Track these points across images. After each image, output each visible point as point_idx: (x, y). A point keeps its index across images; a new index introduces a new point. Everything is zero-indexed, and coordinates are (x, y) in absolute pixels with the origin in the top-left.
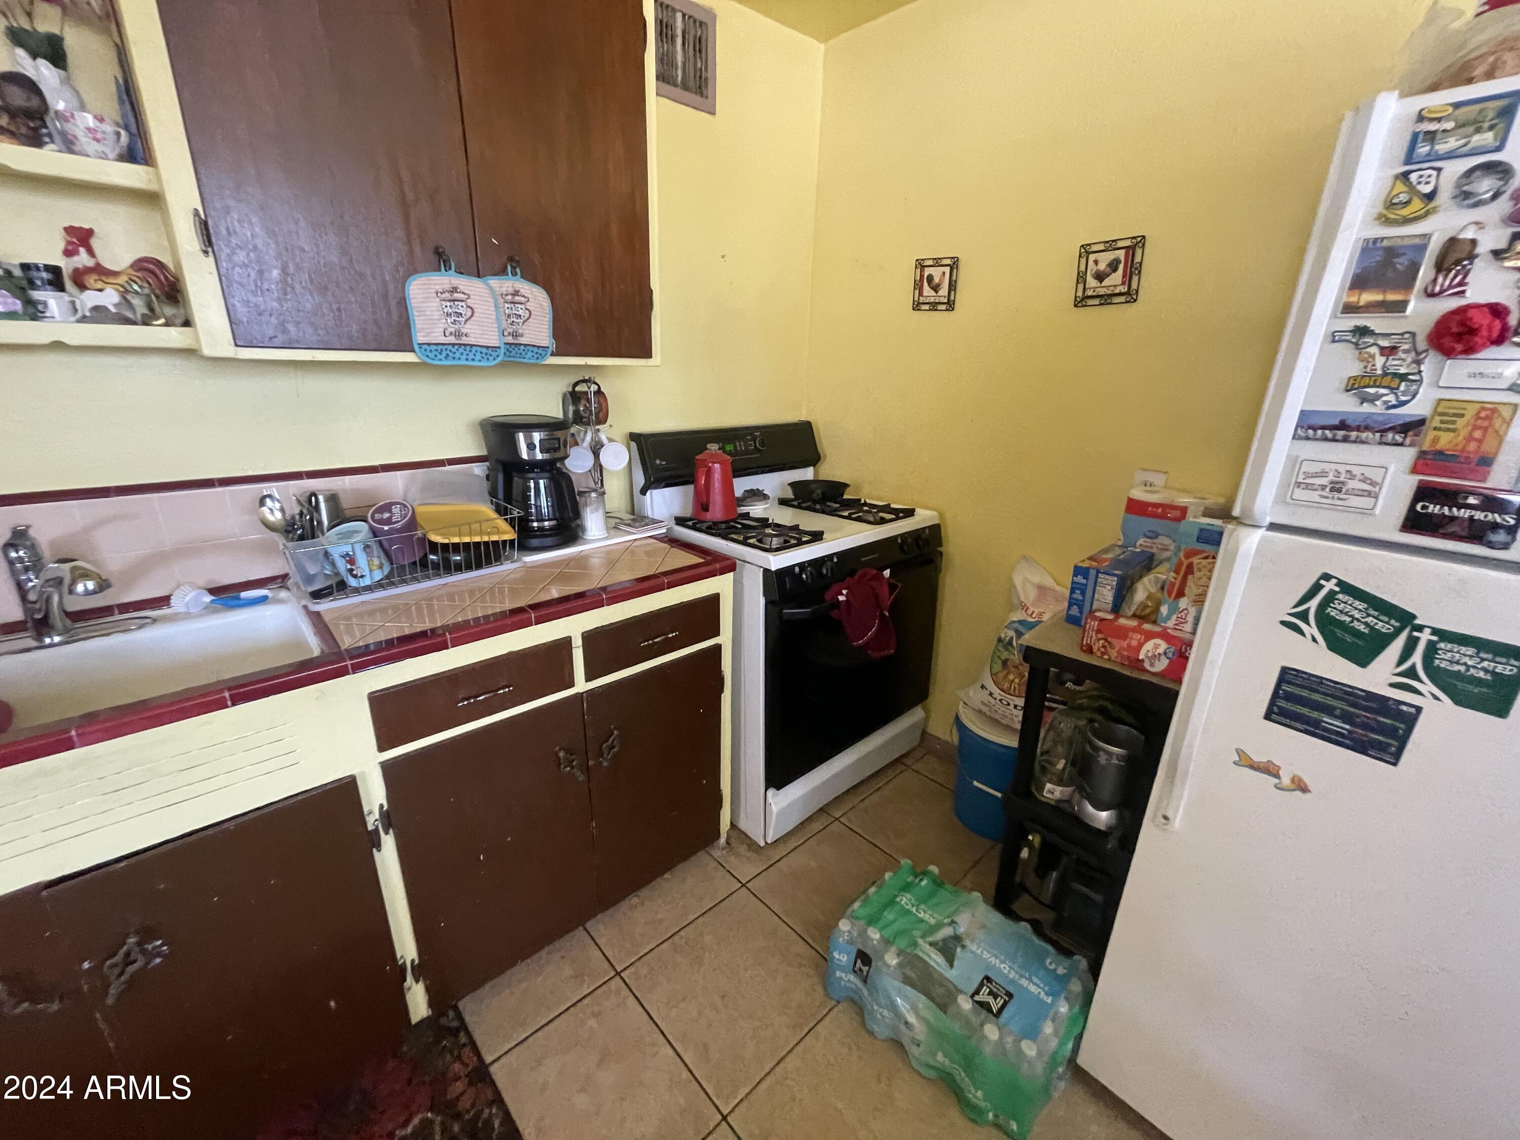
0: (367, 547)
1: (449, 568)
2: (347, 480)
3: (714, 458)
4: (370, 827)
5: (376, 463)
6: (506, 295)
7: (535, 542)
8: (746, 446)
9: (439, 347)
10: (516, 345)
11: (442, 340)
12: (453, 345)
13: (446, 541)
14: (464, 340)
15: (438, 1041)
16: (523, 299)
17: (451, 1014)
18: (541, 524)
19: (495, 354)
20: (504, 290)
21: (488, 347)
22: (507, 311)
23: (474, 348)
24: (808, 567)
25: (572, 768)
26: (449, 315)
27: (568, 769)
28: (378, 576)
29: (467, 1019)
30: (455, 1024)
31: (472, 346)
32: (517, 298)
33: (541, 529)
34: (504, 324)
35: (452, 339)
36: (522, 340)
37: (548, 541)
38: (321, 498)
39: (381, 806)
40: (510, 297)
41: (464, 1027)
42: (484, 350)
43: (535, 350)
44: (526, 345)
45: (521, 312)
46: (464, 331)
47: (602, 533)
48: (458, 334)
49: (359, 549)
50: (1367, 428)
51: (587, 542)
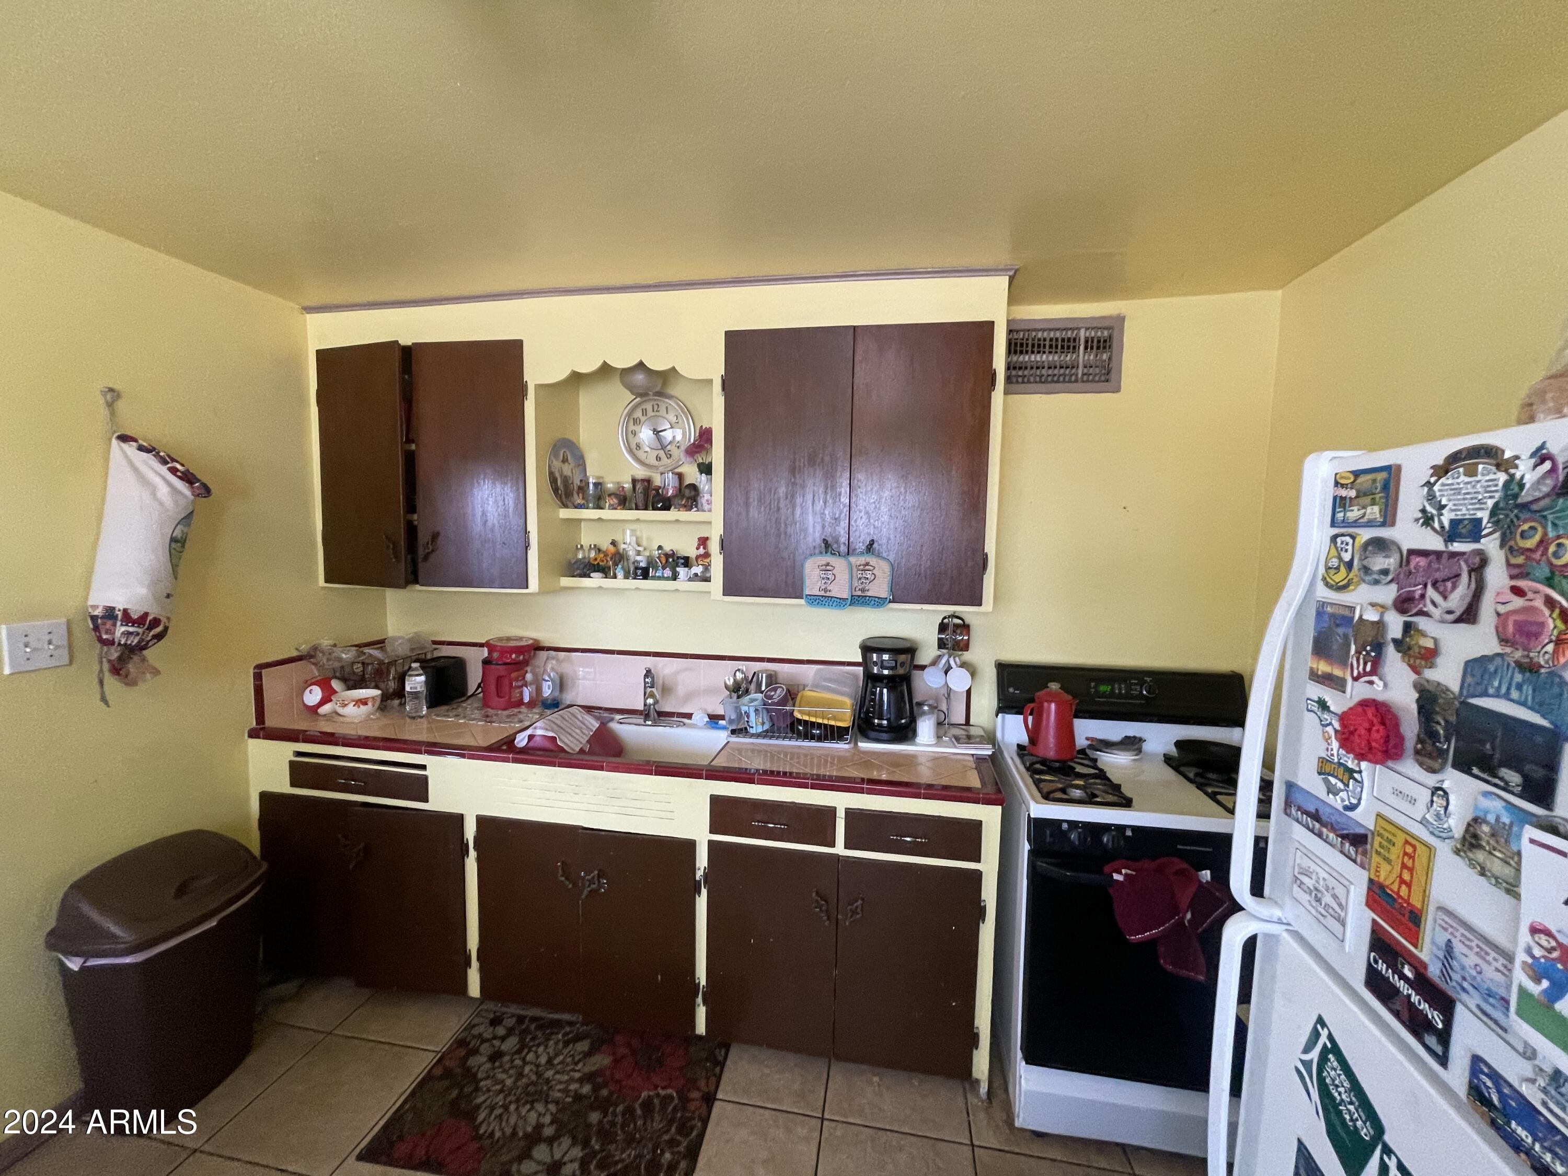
0: (756, 710)
1: (808, 736)
2: (787, 666)
3: (1052, 697)
4: (697, 878)
5: (805, 658)
6: (859, 566)
7: (873, 734)
8: (1129, 689)
9: (815, 598)
10: (863, 596)
11: (818, 593)
12: (822, 596)
13: (801, 718)
14: (828, 594)
15: (707, 1060)
16: (872, 568)
17: (723, 1052)
18: (880, 722)
19: (844, 603)
20: (858, 563)
21: (840, 599)
22: (859, 576)
23: (833, 599)
24: (1080, 828)
25: (821, 910)
26: (823, 579)
27: (818, 910)
28: (760, 730)
29: (728, 1062)
30: (721, 1059)
31: (832, 597)
32: (867, 567)
33: (880, 725)
34: (855, 584)
35: (822, 593)
36: (869, 594)
37: (885, 736)
38: (764, 675)
39: (705, 868)
40: (862, 567)
41: (722, 1065)
42: (838, 600)
43: (877, 599)
44: (870, 597)
45: (868, 576)
46: (829, 588)
47: (933, 741)
48: (826, 590)
49: (752, 710)
50: (1333, 829)
51: (915, 745)
